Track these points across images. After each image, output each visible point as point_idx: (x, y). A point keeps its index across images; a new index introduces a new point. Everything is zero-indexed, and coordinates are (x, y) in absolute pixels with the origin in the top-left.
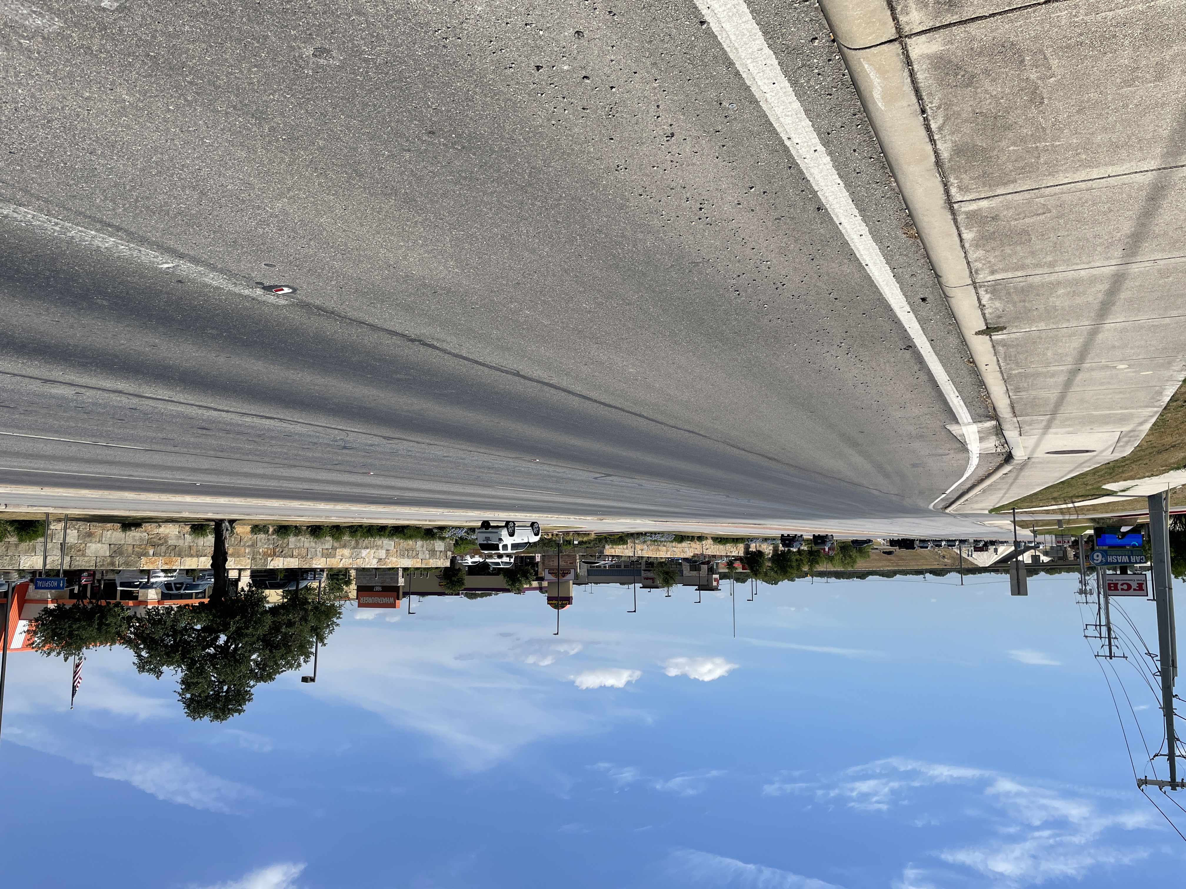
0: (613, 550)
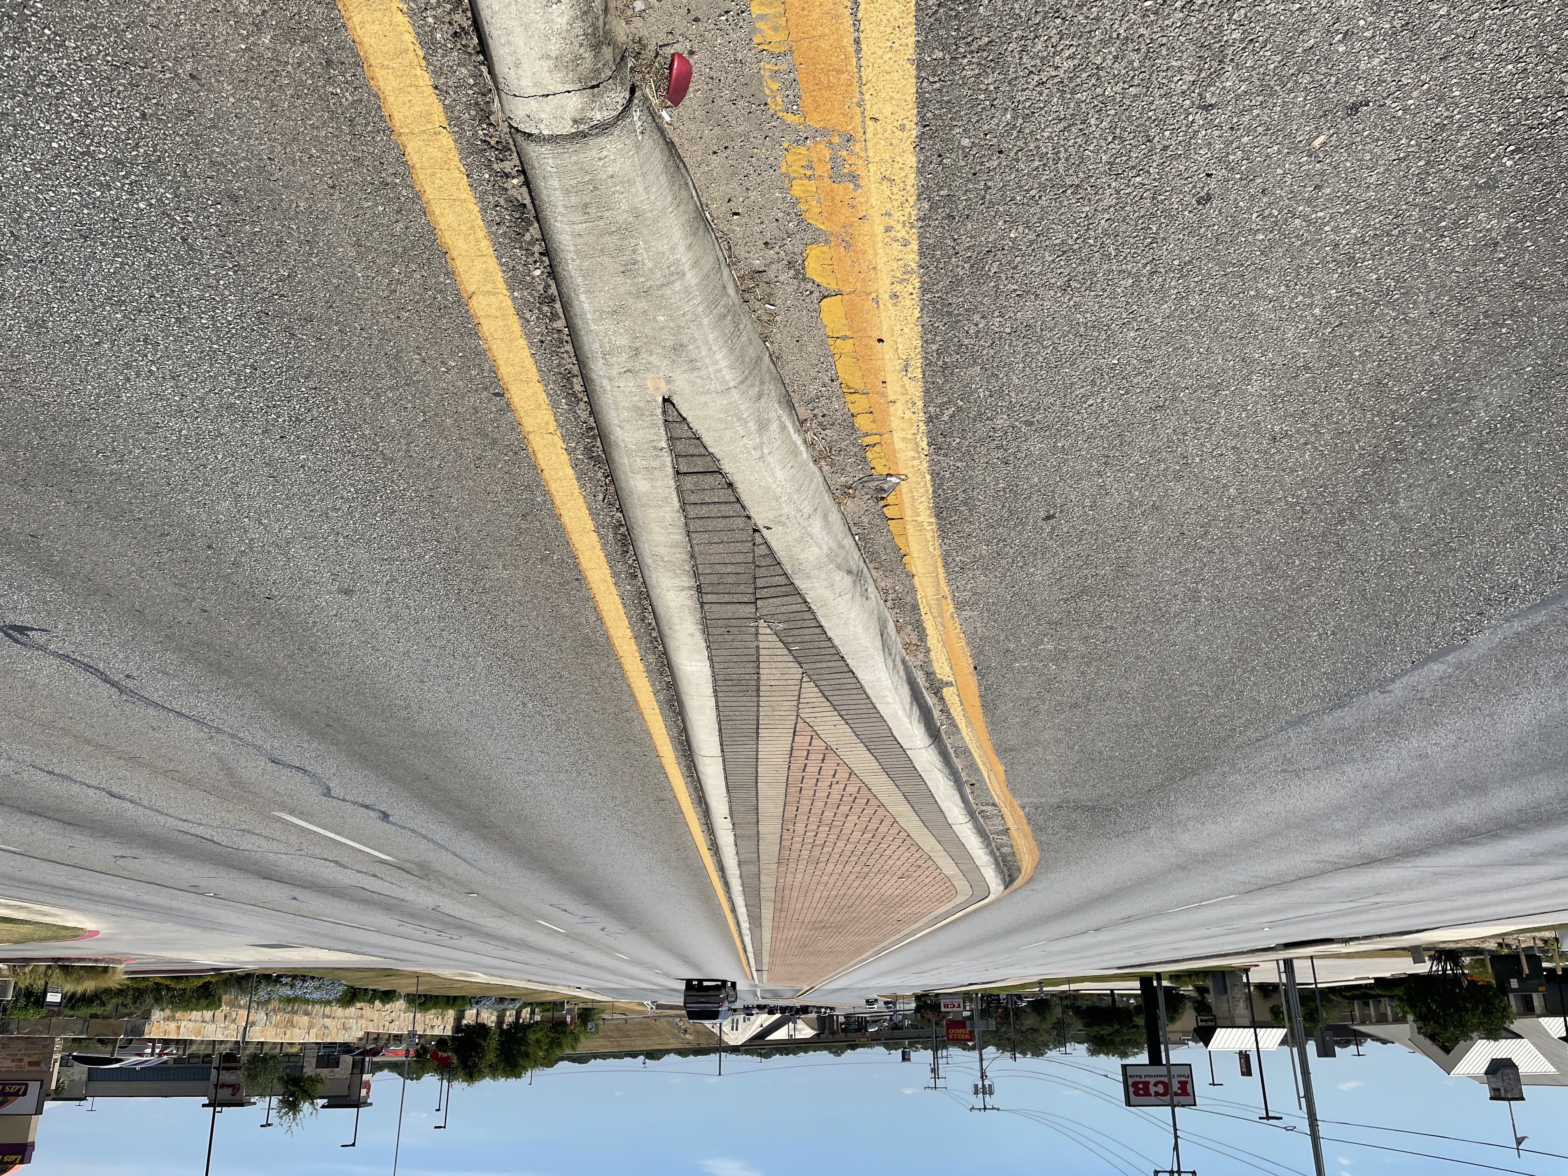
0: (173, 1025)
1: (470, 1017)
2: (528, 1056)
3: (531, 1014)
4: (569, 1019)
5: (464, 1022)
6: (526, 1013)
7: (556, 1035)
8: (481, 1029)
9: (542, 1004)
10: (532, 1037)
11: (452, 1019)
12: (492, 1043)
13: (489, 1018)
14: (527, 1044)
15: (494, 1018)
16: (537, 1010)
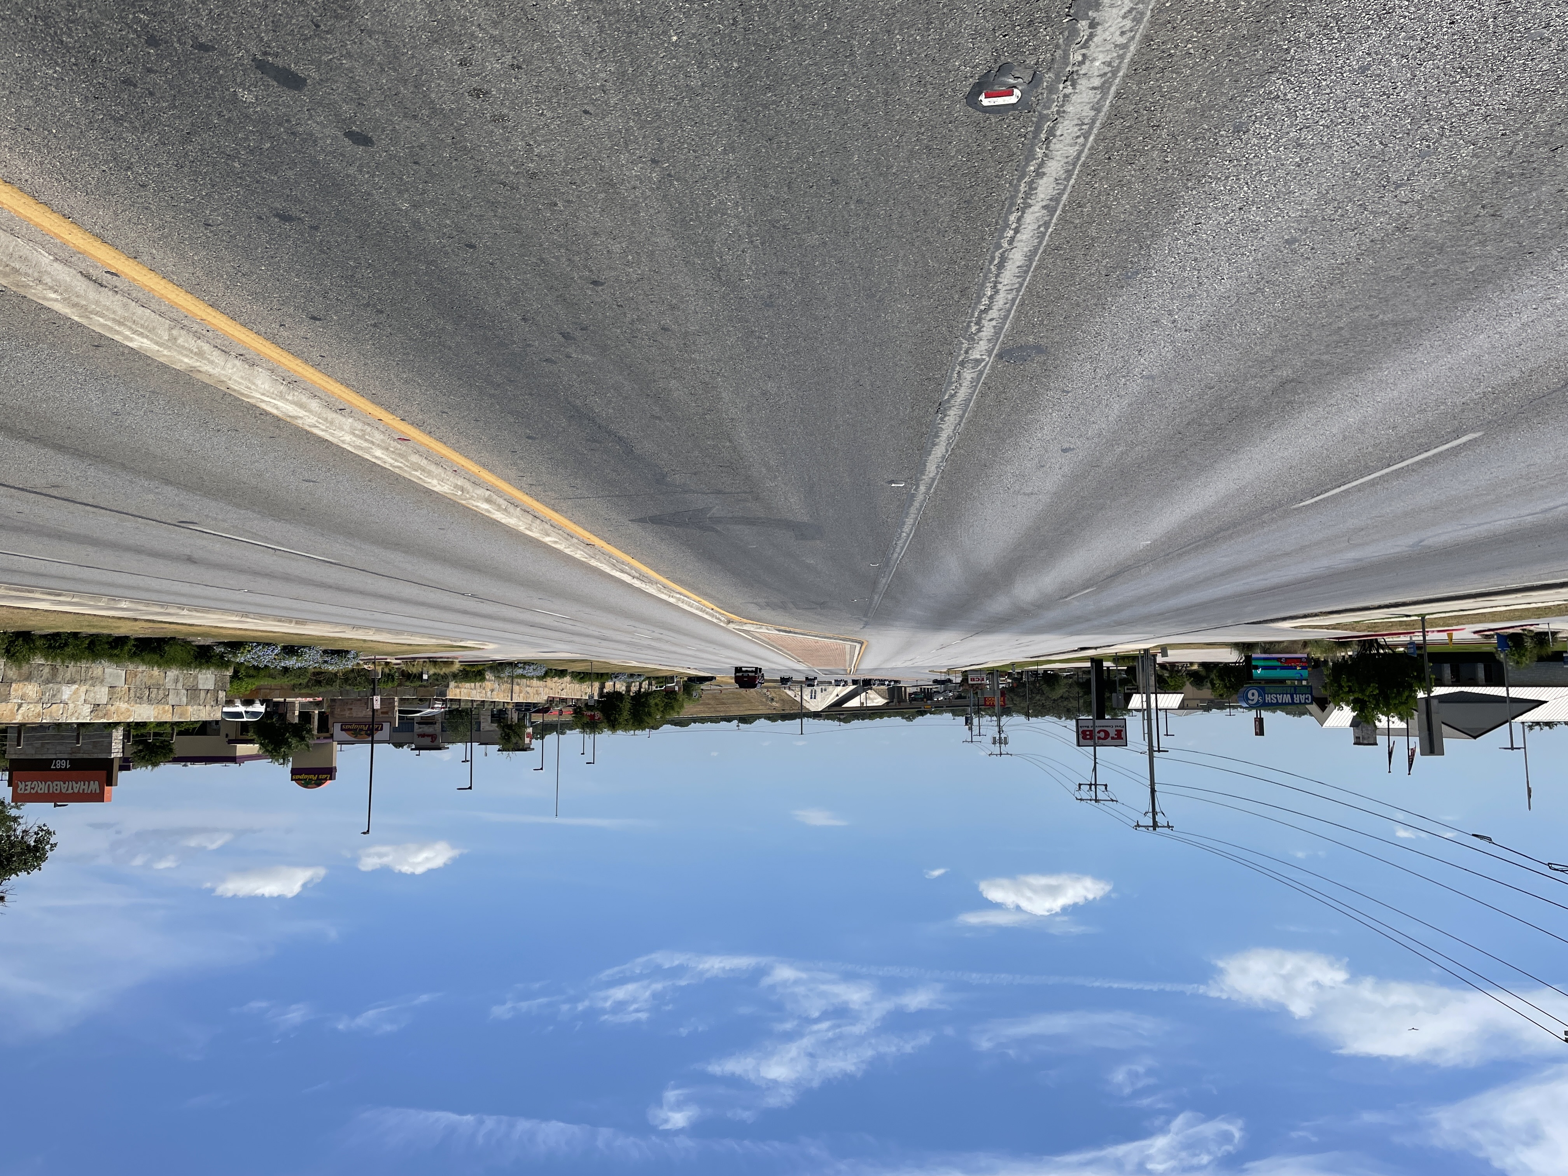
1: (609, 686)
2: (650, 715)
3: (649, 685)
4: (677, 688)
5: (605, 691)
6: (645, 685)
7: (669, 701)
8: (616, 696)
9: (657, 678)
10: (652, 702)
11: (597, 689)
12: (627, 705)
13: (621, 687)
14: (649, 706)
15: (624, 688)
16: (653, 682)
